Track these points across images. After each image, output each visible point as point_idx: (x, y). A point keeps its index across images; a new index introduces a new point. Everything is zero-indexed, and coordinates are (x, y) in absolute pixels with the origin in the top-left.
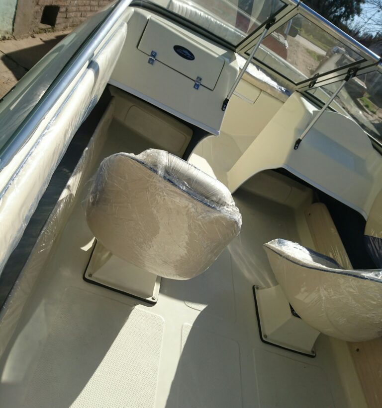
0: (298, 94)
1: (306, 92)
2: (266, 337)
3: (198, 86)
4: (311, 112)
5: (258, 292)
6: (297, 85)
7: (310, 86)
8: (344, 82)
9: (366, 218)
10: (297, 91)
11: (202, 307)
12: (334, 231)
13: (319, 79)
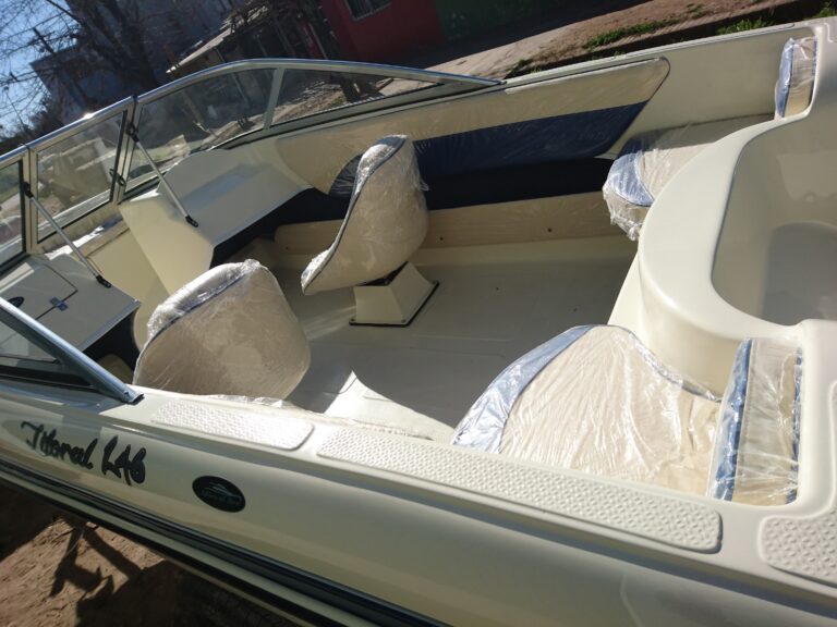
0: (124, 204)
1: (125, 194)
2: (404, 321)
3: (63, 305)
4: (156, 194)
5: (358, 320)
6: (111, 200)
7: (121, 185)
8: (138, 144)
9: (309, 187)
10: (119, 204)
11: (353, 376)
12: (314, 226)
13: (119, 171)
